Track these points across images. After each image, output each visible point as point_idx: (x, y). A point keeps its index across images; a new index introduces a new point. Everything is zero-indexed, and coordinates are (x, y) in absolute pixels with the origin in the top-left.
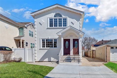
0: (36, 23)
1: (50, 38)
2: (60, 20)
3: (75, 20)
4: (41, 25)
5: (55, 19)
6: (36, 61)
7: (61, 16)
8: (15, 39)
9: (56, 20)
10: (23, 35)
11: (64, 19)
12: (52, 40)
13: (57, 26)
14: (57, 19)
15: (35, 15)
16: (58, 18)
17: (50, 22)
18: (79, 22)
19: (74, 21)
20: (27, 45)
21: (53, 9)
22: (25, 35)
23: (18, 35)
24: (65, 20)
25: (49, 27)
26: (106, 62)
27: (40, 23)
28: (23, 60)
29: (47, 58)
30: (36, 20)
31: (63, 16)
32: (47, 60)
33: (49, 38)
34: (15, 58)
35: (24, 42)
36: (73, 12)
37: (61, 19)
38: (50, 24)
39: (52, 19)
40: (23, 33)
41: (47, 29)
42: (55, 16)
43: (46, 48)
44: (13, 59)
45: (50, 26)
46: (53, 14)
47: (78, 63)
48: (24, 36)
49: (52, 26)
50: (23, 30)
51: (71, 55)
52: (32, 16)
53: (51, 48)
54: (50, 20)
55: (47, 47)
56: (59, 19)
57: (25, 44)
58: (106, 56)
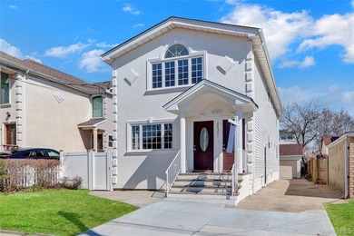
0: (115, 82)
1: (152, 120)
2: (183, 63)
3: (231, 60)
4: (130, 84)
5: (167, 64)
6: (116, 187)
7: (186, 52)
8: (80, 129)
9: (170, 65)
10: (102, 115)
11: (194, 61)
12: (159, 127)
13: (173, 84)
14: (173, 64)
15: (114, 59)
16: (176, 59)
17: (154, 73)
18: (244, 62)
19: (226, 61)
20: (110, 144)
21: (163, 33)
22: (106, 117)
23: (89, 117)
24: (198, 62)
25: (150, 88)
26: (348, 197)
27: (126, 80)
28: (84, 185)
29: (146, 181)
30: (116, 73)
31: (193, 52)
32: (144, 184)
33: (151, 122)
34: (65, 179)
35: (104, 134)
36: (223, 34)
37: (186, 62)
38: (154, 79)
39: (160, 66)
40: (102, 112)
41: (147, 94)
42: (168, 55)
43: (142, 150)
44: (61, 182)
45: (154, 86)
46: (163, 50)
47: (225, 197)
48: (104, 119)
49: (160, 85)
50: (101, 101)
51: (216, 170)
52: (105, 61)
53: (157, 151)
54: (154, 66)
55: (144, 147)
56: (180, 62)
57: (106, 139)
58: (349, 177)
